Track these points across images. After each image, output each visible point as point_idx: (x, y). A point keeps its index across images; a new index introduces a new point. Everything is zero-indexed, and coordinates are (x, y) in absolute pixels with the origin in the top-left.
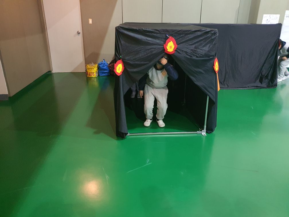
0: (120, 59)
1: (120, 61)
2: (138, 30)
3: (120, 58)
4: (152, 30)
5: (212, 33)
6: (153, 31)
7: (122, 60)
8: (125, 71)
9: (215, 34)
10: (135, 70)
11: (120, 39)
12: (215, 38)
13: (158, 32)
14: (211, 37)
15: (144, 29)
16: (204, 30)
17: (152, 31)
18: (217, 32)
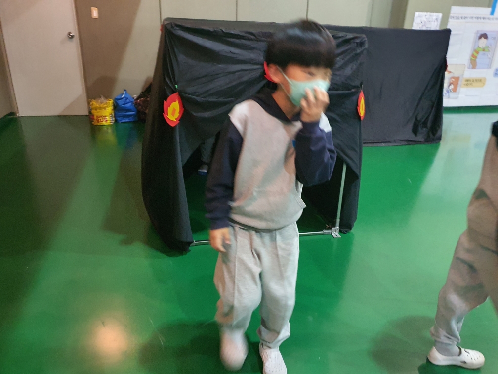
0: (174, 92)
1: (176, 95)
2: (212, 32)
3: (174, 89)
4: (241, 32)
5: (357, 43)
6: (243, 34)
7: (180, 95)
8: (185, 116)
9: (361, 44)
10: (207, 114)
11: (176, 50)
12: (362, 52)
13: (253, 37)
14: (354, 50)
15: (224, 30)
16: (342, 37)
17: (240, 34)
18: (365, 41)
